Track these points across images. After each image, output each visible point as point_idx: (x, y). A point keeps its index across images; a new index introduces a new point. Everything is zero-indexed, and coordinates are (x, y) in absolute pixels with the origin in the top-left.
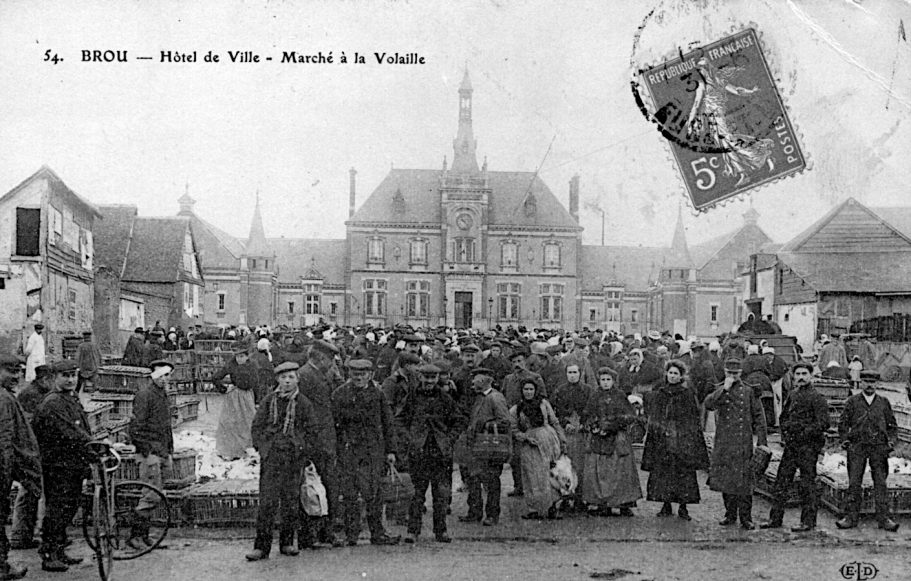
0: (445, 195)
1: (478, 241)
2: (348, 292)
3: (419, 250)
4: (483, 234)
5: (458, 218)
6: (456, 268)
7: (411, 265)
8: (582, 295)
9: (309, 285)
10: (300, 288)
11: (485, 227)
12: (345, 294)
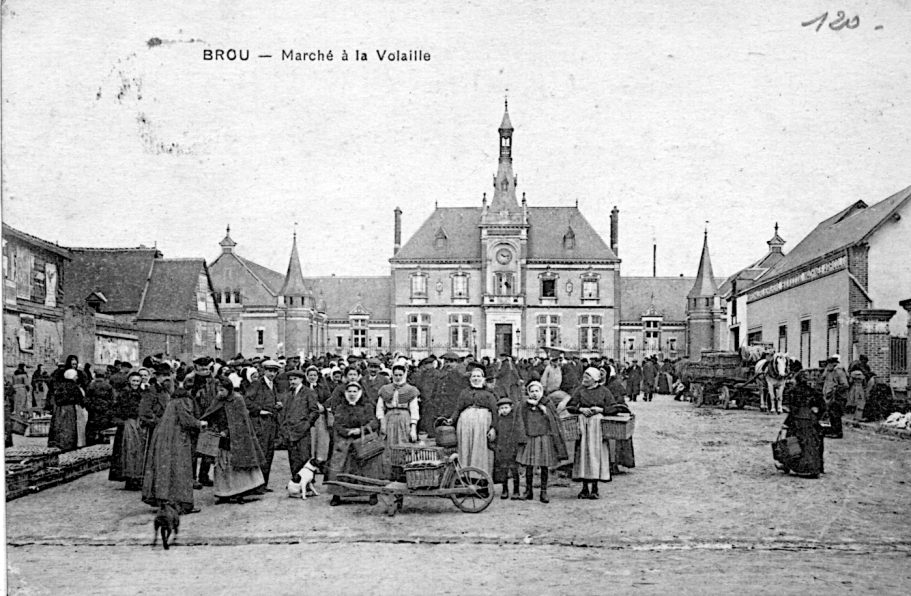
0: (484, 232)
1: (518, 275)
2: (393, 326)
3: (460, 285)
4: (522, 268)
5: (498, 253)
6: (496, 301)
7: (453, 299)
8: (620, 325)
9: (357, 321)
10: (348, 322)
11: (524, 261)
12: (390, 328)
